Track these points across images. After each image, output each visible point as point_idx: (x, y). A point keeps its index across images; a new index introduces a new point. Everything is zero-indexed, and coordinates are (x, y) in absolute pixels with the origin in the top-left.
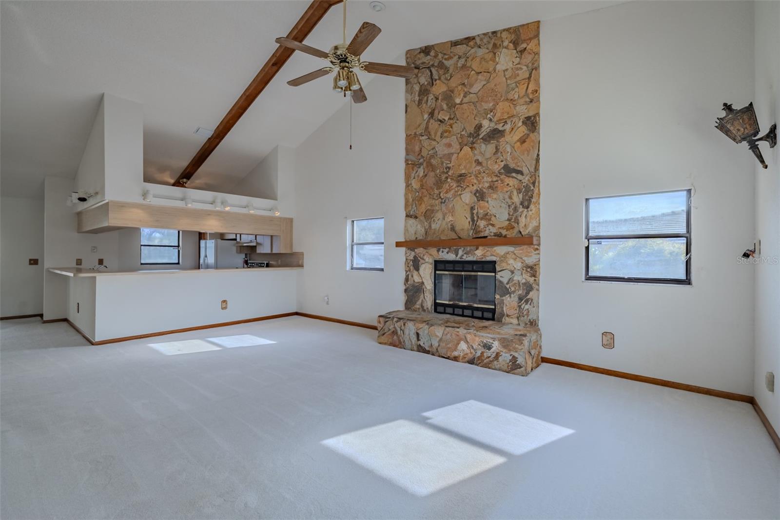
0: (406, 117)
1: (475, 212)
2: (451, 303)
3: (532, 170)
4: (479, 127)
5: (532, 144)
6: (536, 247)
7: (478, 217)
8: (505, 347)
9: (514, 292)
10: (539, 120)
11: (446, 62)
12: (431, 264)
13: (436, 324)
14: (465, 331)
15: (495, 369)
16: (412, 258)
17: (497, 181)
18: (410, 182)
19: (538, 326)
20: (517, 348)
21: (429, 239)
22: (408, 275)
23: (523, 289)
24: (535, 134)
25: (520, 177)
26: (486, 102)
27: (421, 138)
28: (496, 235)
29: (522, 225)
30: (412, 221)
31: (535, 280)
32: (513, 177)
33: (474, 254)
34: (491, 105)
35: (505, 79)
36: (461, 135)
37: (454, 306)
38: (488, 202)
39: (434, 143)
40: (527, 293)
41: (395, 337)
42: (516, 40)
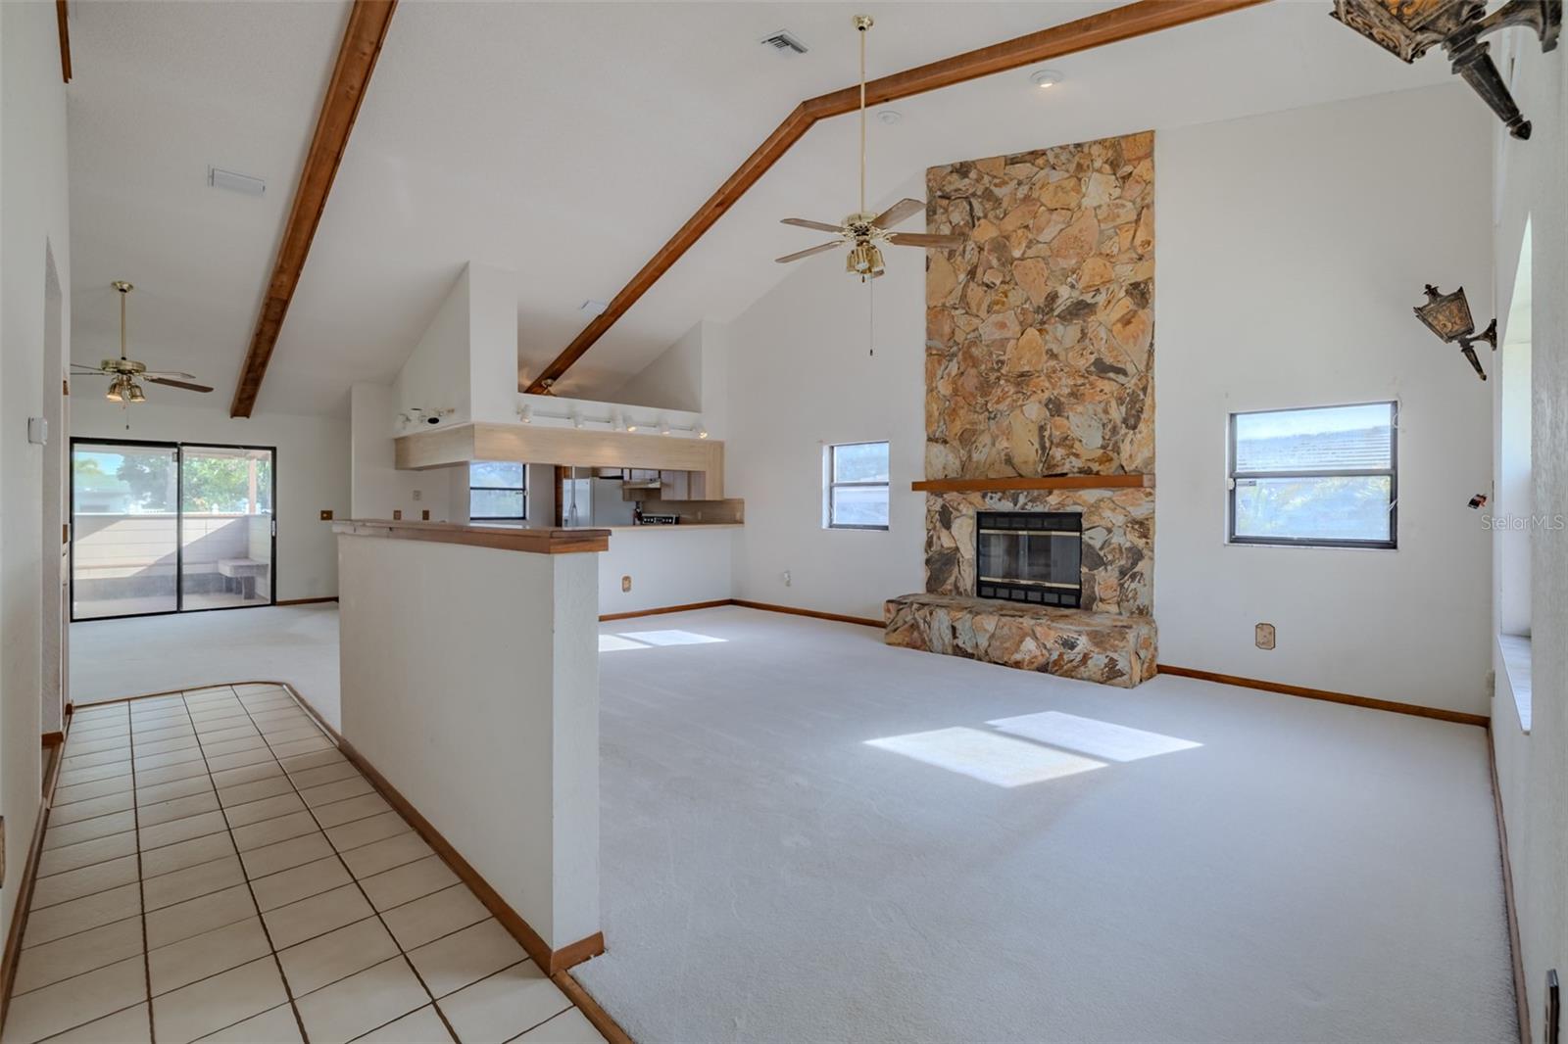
0: (927, 278)
1: (1047, 434)
2: (1006, 580)
3: (1142, 367)
4: (1053, 297)
5: (1141, 327)
6: (1148, 490)
7: (1052, 442)
8: (1097, 644)
9: (1111, 563)
10: (1153, 289)
11: (997, 191)
12: (972, 518)
13: (984, 612)
14: (1033, 622)
15: (1082, 679)
16: (938, 507)
17: (1083, 384)
18: (934, 385)
19: (1152, 615)
20: (1117, 646)
21: (968, 477)
22: (932, 537)
23: (1128, 558)
24: (1146, 311)
25: (1121, 378)
26: (1065, 257)
27: (954, 312)
28: (1081, 471)
29: (1125, 455)
30: (938, 448)
31: (1147, 543)
32: (1110, 379)
33: (1046, 501)
34: (1074, 261)
35: (1095, 221)
36: (1022, 309)
37: (1011, 587)
38: (1068, 418)
39: (976, 321)
40: (1134, 564)
41: (916, 634)
42: (1116, 159)
